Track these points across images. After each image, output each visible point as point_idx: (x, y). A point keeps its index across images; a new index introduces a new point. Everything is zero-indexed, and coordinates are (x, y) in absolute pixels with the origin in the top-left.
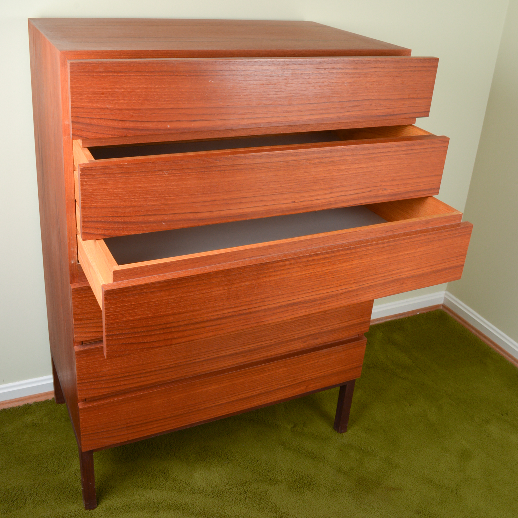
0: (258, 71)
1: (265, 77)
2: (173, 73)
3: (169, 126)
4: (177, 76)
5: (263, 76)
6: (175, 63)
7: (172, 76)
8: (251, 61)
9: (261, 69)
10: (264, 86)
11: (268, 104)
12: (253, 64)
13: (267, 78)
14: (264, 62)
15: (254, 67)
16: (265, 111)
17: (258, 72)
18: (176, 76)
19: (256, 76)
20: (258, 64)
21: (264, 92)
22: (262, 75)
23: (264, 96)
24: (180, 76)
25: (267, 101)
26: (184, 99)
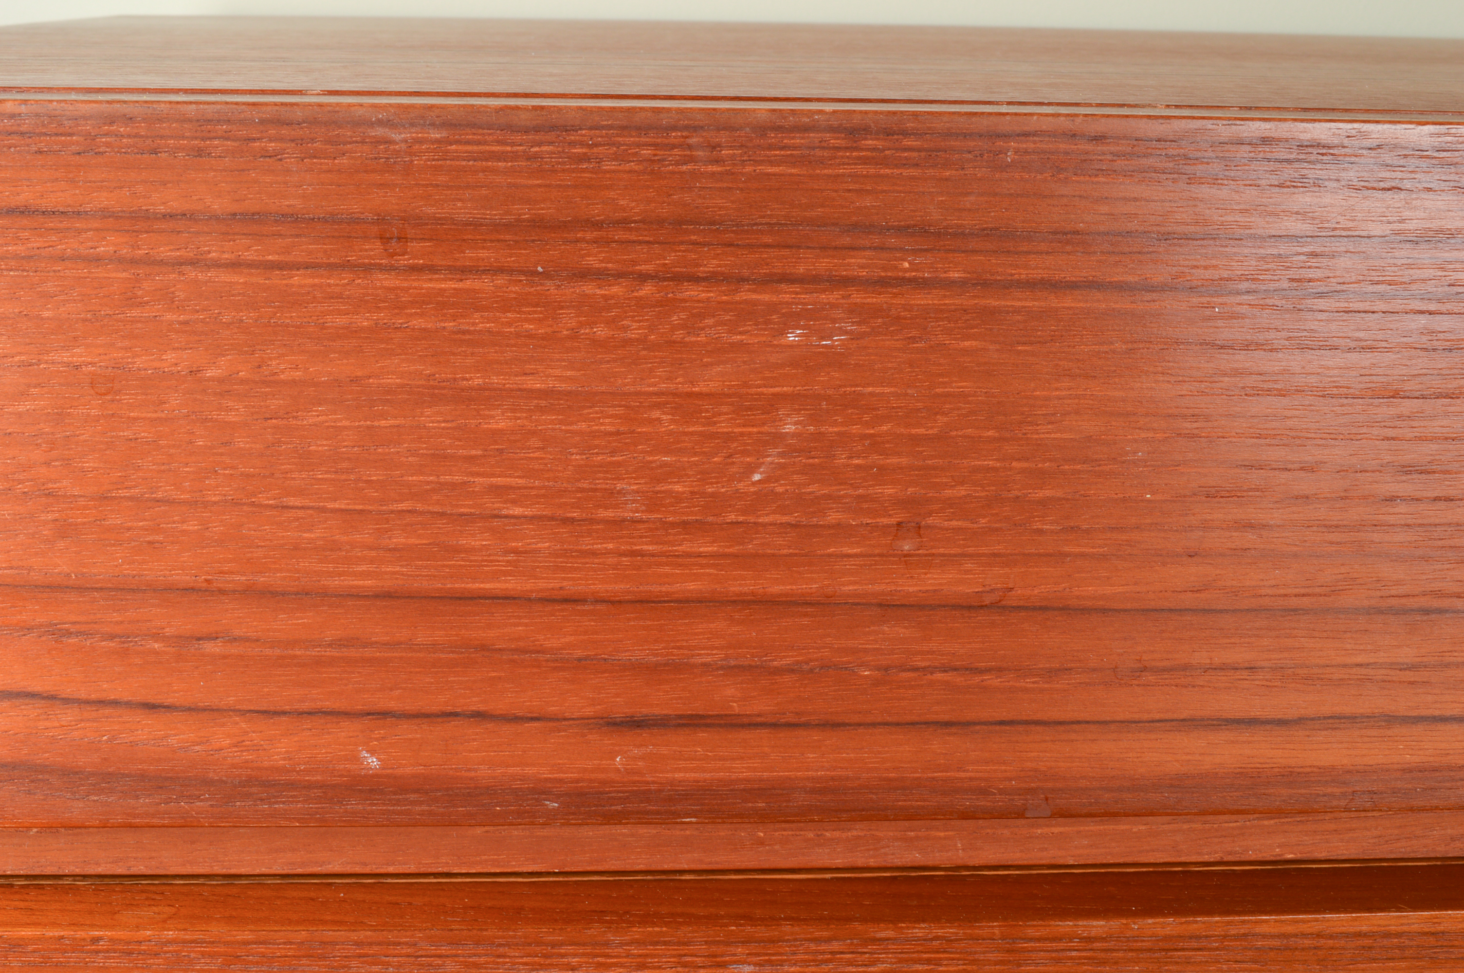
0: (1341, 246)
1: (1423, 320)
2: (384, 239)
3: (373, 762)
4: (432, 269)
5: (1397, 305)
6: (396, 137)
7: (368, 269)
8: (1266, 141)
9: (1377, 229)
10: (1407, 406)
11: (1439, 594)
12: (1288, 173)
13: (1444, 323)
14: (1421, 153)
15: (1303, 200)
16: (1407, 655)
17: (1344, 262)
18: (414, 269)
19: (1321, 304)
20: (1351, 175)
21: (1407, 470)
22: (1382, 296)
23: (1402, 508)
24: (464, 271)
25: (1426, 559)
26: (517, 511)
